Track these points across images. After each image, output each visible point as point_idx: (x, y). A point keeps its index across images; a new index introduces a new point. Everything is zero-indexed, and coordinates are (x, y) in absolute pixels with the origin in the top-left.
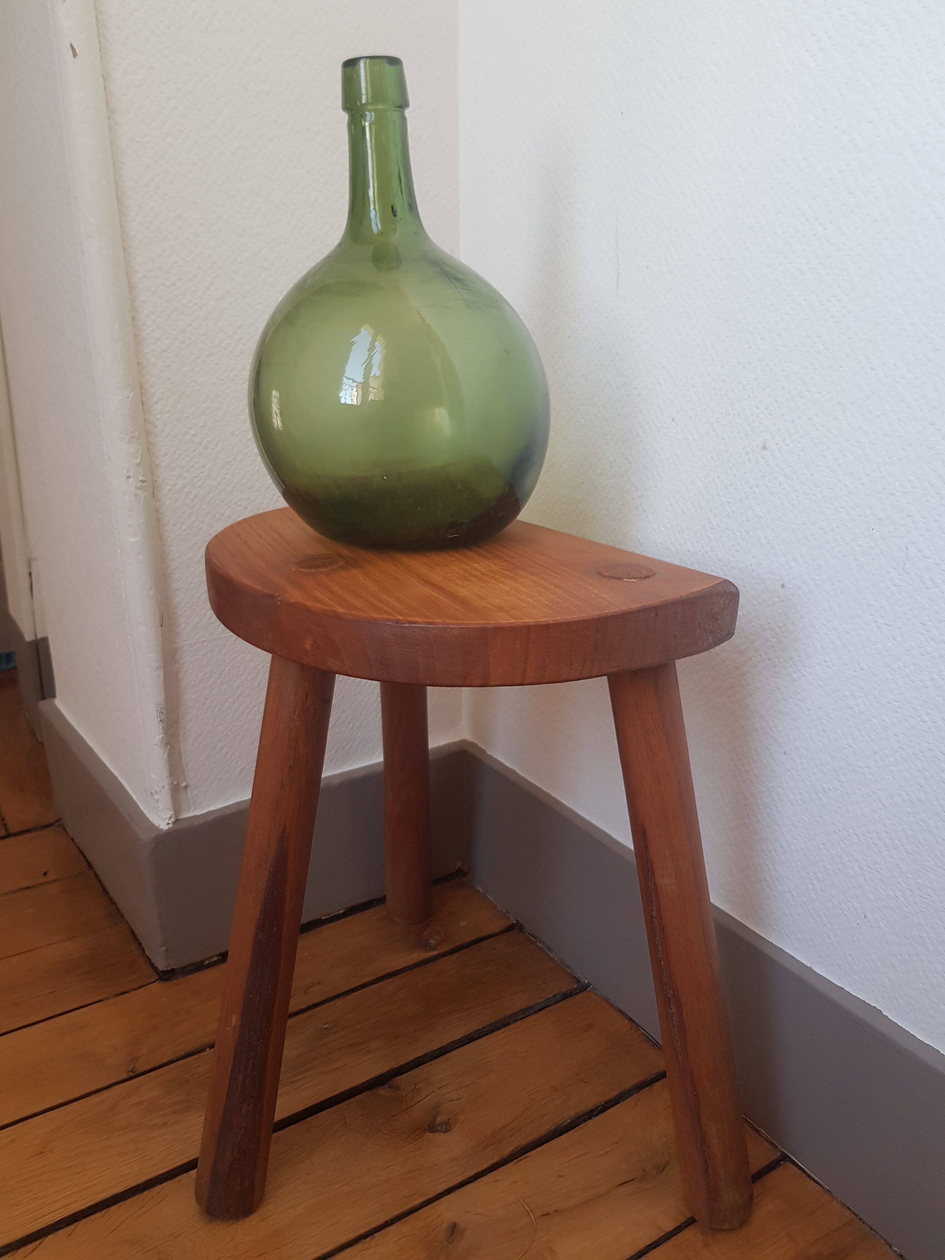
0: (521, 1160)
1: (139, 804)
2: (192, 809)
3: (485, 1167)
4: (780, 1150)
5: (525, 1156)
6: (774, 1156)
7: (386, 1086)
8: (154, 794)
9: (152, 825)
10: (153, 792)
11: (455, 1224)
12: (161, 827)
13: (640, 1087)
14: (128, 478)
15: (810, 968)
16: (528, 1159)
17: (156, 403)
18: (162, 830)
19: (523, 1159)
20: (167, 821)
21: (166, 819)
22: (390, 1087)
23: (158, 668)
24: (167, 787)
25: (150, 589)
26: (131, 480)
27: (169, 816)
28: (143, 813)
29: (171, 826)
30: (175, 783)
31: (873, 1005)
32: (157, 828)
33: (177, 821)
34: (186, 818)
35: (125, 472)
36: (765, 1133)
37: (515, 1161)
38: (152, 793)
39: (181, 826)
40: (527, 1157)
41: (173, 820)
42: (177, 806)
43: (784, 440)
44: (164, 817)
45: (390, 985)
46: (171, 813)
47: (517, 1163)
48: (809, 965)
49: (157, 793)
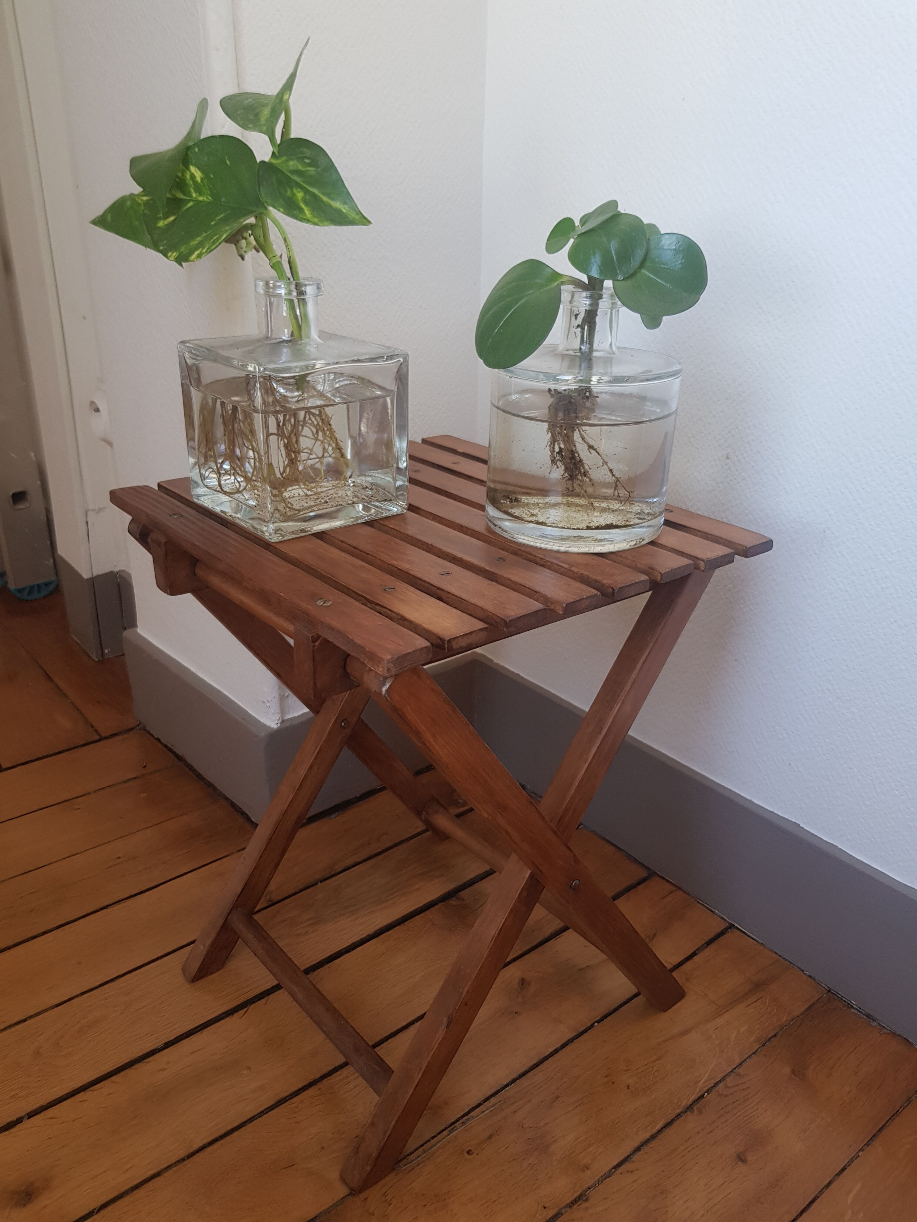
0: (557, 939)
1: (247, 710)
2: (291, 712)
3: (535, 944)
4: (728, 922)
5: (560, 935)
6: (724, 925)
7: (454, 898)
8: (266, 703)
9: (264, 726)
11: (523, 978)
12: (272, 726)
13: (628, 889)
15: (751, 801)
16: (562, 937)
18: (273, 728)
19: (559, 937)
20: (276, 722)
21: (275, 720)
22: (457, 898)
24: (277, 697)
27: (277, 718)
28: (253, 717)
29: (279, 725)
30: (282, 693)
31: (794, 821)
32: (269, 727)
33: (283, 722)
34: (288, 719)
36: (717, 912)
37: (554, 939)
38: (264, 702)
39: (286, 724)
40: (561, 936)
41: (280, 721)
42: (283, 712)
43: (742, 454)
44: (274, 718)
46: (279, 716)
47: (556, 940)
48: (750, 798)
49: (268, 702)
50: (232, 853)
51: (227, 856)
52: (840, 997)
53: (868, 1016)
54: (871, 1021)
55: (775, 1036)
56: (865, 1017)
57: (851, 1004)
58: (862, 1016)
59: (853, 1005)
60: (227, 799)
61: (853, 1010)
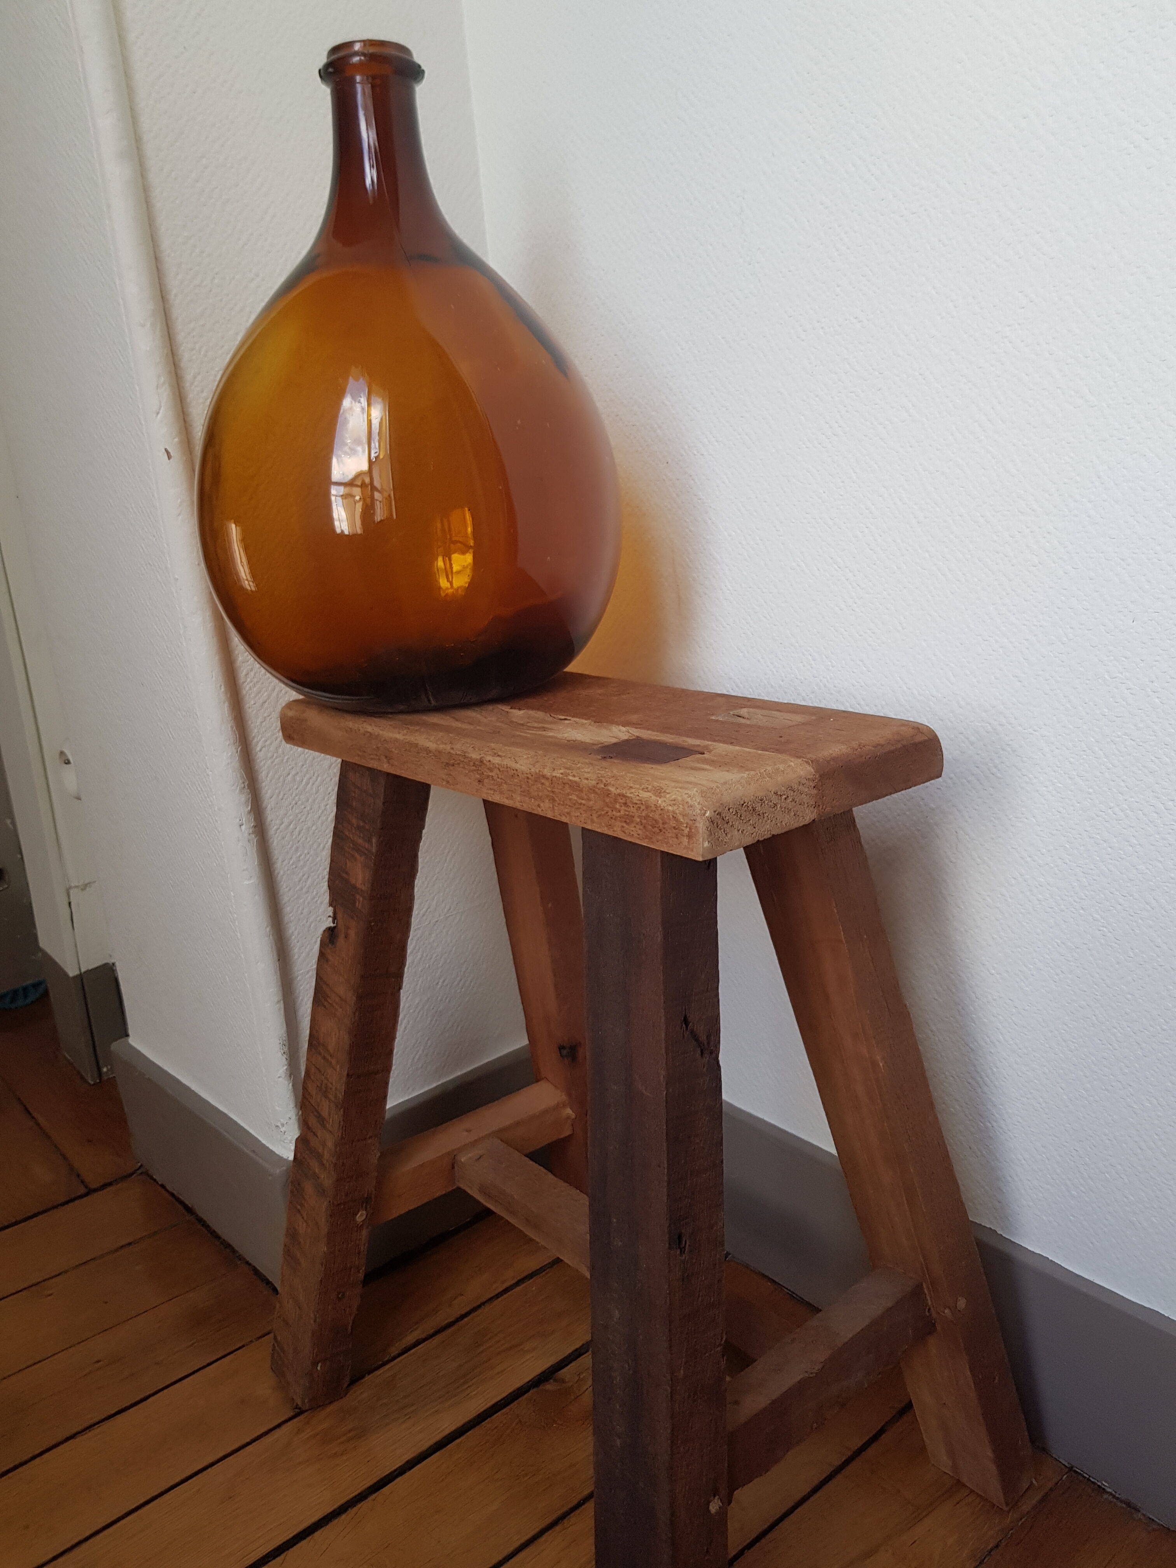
1: (260, 1138)
7: (552, 1380)
10: (279, 1125)
12: (288, 1157)
14: (241, 826)
17: (261, 750)
21: (293, 1150)
22: (555, 1380)
23: (279, 1002)
25: (267, 926)
26: (243, 827)
27: (294, 1145)
28: (268, 1148)
35: (238, 820)
38: (277, 1126)
44: (290, 1146)
45: (533, 1285)
46: (297, 1143)
49: (283, 1125)
50: (251, 1341)
51: (243, 1346)
52: (1088, 1477)
53: (1128, 1504)
54: (1133, 1511)
55: (997, 1546)
56: (1124, 1506)
57: (1103, 1487)
58: (1119, 1504)
59: (1106, 1488)
60: (248, 1263)
61: (1105, 1496)
